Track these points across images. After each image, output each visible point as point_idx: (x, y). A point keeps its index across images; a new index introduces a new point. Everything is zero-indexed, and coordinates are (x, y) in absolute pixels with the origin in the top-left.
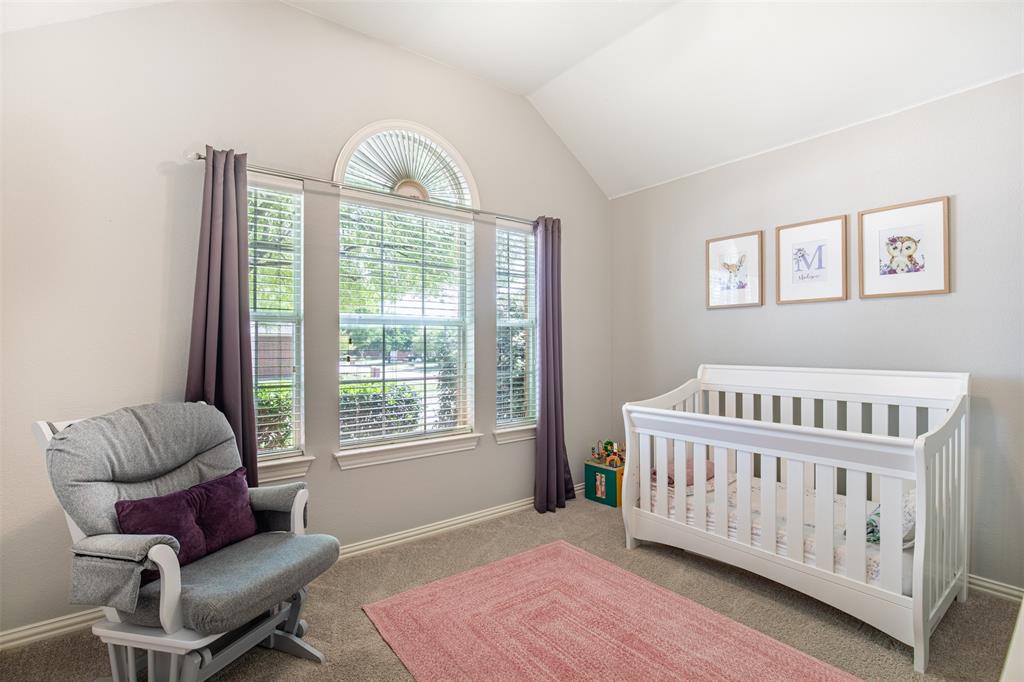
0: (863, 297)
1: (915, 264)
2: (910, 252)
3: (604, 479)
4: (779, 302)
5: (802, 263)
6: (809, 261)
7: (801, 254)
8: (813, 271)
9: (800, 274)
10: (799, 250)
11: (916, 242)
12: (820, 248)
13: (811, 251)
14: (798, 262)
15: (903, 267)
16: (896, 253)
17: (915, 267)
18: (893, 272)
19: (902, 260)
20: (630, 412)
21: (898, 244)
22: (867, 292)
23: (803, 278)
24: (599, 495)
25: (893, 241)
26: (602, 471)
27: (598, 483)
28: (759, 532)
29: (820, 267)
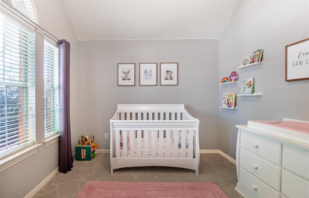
0: (161, 85)
1: (171, 78)
2: (170, 75)
3: (85, 151)
4: (140, 85)
5: (146, 74)
6: (148, 74)
7: (146, 72)
8: (149, 77)
9: (146, 77)
10: (145, 71)
11: (172, 73)
12: (151, 71)
13: (148, 71)
14: (145, 74)
15: (169, 78)
16: (168, 75)
17: (171, 79)
18: (167, 79)
19: (169, 77)
20: (112, 123)
21: (168, 72)
22: (162, 84)
23: (146, 79)
24: (83, 158)
25: (167, 71)
26: (84, 148)
27: (82, 153)
28: (158, 153)
29: (151, 76)
